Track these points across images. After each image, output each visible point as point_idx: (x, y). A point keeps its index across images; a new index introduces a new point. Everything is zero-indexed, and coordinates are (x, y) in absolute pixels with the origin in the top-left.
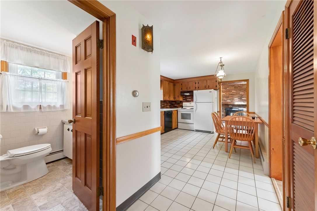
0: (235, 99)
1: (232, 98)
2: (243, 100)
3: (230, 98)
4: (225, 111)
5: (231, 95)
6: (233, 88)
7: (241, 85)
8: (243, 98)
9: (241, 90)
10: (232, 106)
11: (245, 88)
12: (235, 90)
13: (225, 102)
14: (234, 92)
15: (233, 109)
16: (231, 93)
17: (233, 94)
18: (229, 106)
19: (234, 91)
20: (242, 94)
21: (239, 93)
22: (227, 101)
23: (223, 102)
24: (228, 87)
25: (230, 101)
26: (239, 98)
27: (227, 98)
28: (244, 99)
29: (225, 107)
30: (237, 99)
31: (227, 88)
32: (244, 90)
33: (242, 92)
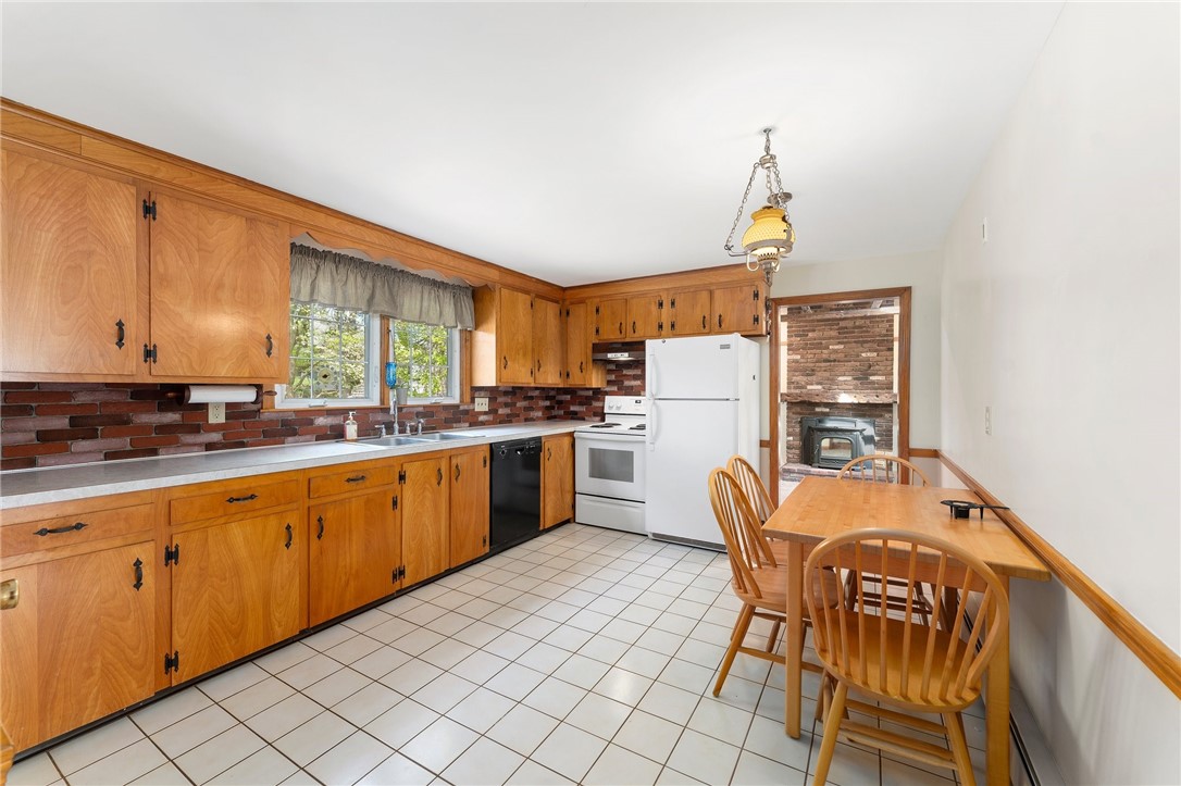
0: (841, 378)
1: (827, 374)
2: (873, 382)
3: (819, 374)
4: (798, 430)
5: (823, 364)
6: (834, 333)
7: (868, 322)
8: (871, 378)
9: (867, 342)
10: (828, 410)
11: (884, 332)
12: (839, 343)
13: (798, 391)
14: (836, 351)
15: (830, 424)
16: (825, 354)
17: (833, 357)
18: (818, 409)
19: (836, 347)
20: (868, 359)
21: (858, 356)
22: (809, 387)
23: (793, 391)
24: (814, 331)
25: (819, 387)
26: (859, 374)
27: (808, 375)
28: (878, 382)
29: (800, 414)
30: (850, 378)
31: (810, 335)
32: (880, 343)
33: (870, 351)
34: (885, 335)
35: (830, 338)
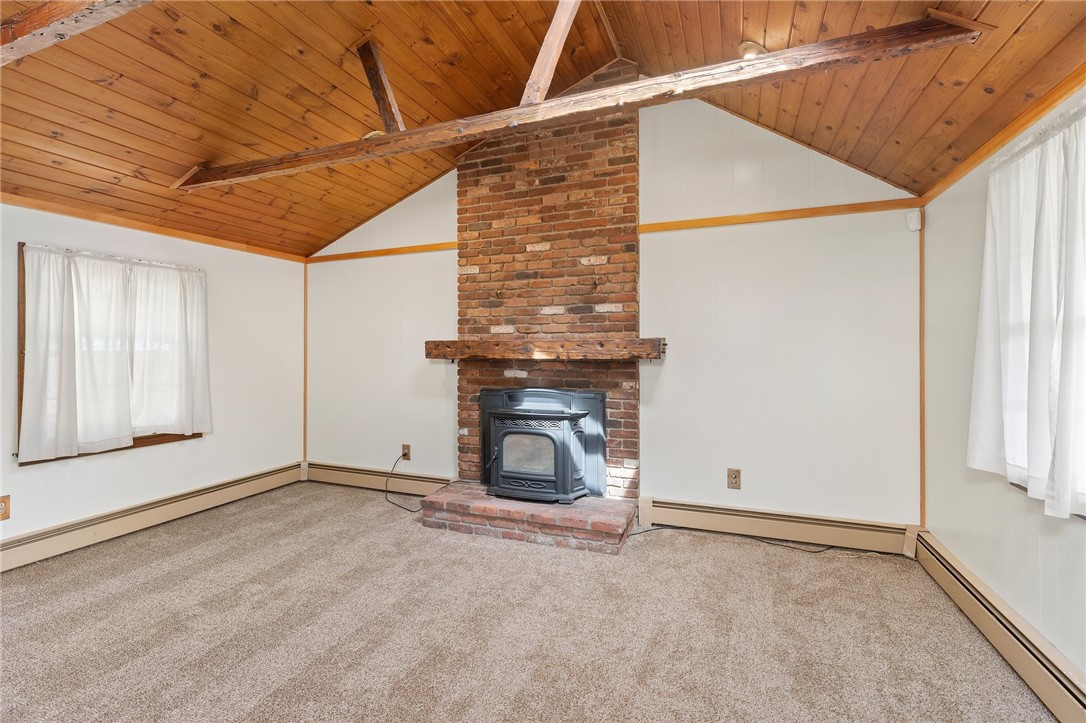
0: (547, 311)
1: (523, 303)
2: (601, 317)
3: (510, 302)
4: (476, 414)
5: (516, 283)
6: (533, 220)
7: (591, 192)
8: (600, 308)
9: (591, 235)
10: (523, 374)
11: (619, 213)
12: (544, 239)
13: (476, 337)
14: (536, 256)
15: (529, 404)
16: (520, 262)
17: (533, 267)
18: (509, 374)
19: (538, 247)
20: (591, 270)
21: (574, 264)
22: (494, 329)
23: (468, 337)
24: (500, 217)
25: (510, 329)
26: (577, 301)
27: (492, 305)
28: (611, 316)
29: (479, 382)
30: (560, 310)
31: (496, 224)
32: (613, 235)
33: (595, 253)
34: (622, 220)
35: (528, 230)
